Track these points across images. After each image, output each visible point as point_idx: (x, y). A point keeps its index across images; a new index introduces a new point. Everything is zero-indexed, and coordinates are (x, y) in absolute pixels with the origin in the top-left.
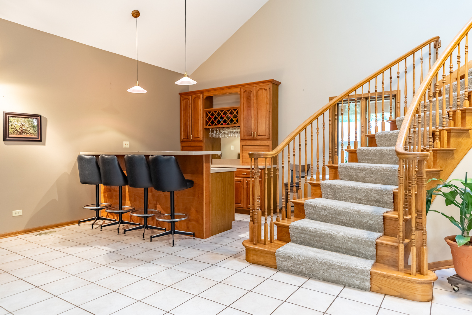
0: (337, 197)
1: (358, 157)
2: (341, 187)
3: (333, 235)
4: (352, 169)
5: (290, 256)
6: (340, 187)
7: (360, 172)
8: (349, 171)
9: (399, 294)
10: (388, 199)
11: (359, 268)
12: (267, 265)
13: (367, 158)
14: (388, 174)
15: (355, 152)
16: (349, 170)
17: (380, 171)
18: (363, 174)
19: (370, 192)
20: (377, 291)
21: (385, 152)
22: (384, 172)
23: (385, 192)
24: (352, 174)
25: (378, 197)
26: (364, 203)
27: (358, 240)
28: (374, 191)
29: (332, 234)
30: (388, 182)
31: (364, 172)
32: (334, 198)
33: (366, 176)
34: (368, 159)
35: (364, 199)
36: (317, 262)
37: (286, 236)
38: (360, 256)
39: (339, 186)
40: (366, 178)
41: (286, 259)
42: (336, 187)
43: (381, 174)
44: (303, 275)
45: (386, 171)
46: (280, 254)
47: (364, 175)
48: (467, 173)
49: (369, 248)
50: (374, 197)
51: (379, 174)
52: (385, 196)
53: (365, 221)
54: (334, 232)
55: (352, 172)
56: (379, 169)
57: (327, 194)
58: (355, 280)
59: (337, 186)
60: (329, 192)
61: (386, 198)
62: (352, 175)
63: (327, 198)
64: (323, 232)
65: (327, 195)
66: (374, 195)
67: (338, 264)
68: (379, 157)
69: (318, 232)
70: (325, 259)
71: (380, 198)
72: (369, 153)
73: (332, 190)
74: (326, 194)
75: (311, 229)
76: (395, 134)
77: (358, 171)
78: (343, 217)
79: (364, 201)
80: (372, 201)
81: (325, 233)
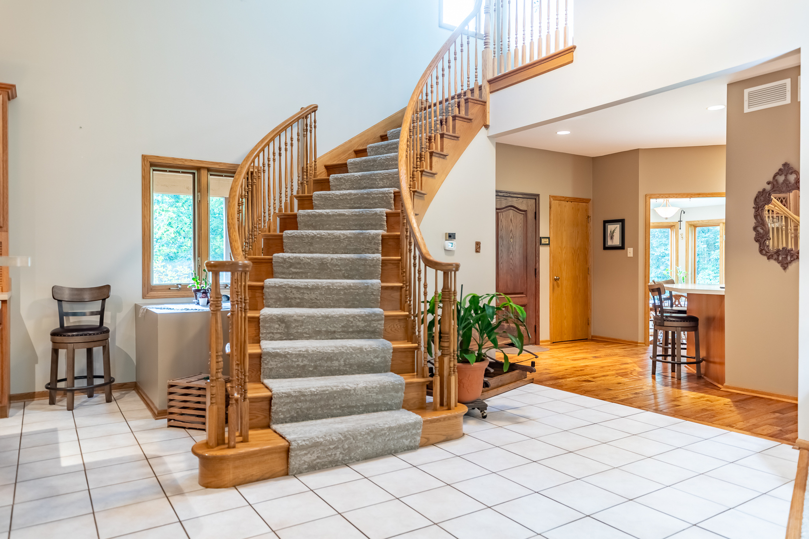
0: (292, 334)
1: (275, 269)
2: (304, 317)
3: (350, 390)
4: (294, 288)
5: (318, 441)
6: (300, 318)
7: (309, 292)
8: (287, 293)
9: (443, 438)
10: (379, 326)
11: (411, 421)
12: (267, 475)
13: (294, 270)
14: (357, 292)
15: (271, 261)
16: (288, 291)
17: (344, 289)
18: (313, 296)
19: (352, 320)
20: (425, 444)
21: (330, 261)
22: (351, 290)
23: (374, 317)
24: (291, 296)
25: (363, 325)
26: (339, 337)
27: (385, 387)
28: (358, 318)
29: (349, 388)
30: (354, 304)
31: (317, 293)
32: (285, 338)
33: (318, 298)
34: (296, 273)
35: (340, 332)
36: (361, 434)
37: (257, 417)
38: (383, 409)
39: (299, 316)
40: (318, 302)
41: (309, 450)
42: (293, 318)
43: (345, 294)
44: (334, 465)
45: (354, 289)
46: (301, 444)
47: (316, 297)
48: (462, 285)
49: (396, 394)
50: (358, 327)
51: (342, 293)
52: (374, 322)
53: (368, 360)
54: (351, 385)
55: (294, 294)
56: (343, 286)
57: (273, 333)
58: (404, 441)
59: (295, 317)
60: (278, 329)
61: (375, 325)
62: (291, 298)
63: (271, 340)
64: (335, 389)
65: (271, 335)
66: (358, 323)
67: (387, 426)
68: (316, 269)
69: (327, 392)
70: (368, 426)
71: (366, 326)
72: (299, 263)
73: (283, 325)
74: (269, 333)
75: (313, 390)
76: (324, 235)
77: (305, 292)
78: (334, 362)
79: (340, 335)
80: (352, 332)
81: (339, 390)
